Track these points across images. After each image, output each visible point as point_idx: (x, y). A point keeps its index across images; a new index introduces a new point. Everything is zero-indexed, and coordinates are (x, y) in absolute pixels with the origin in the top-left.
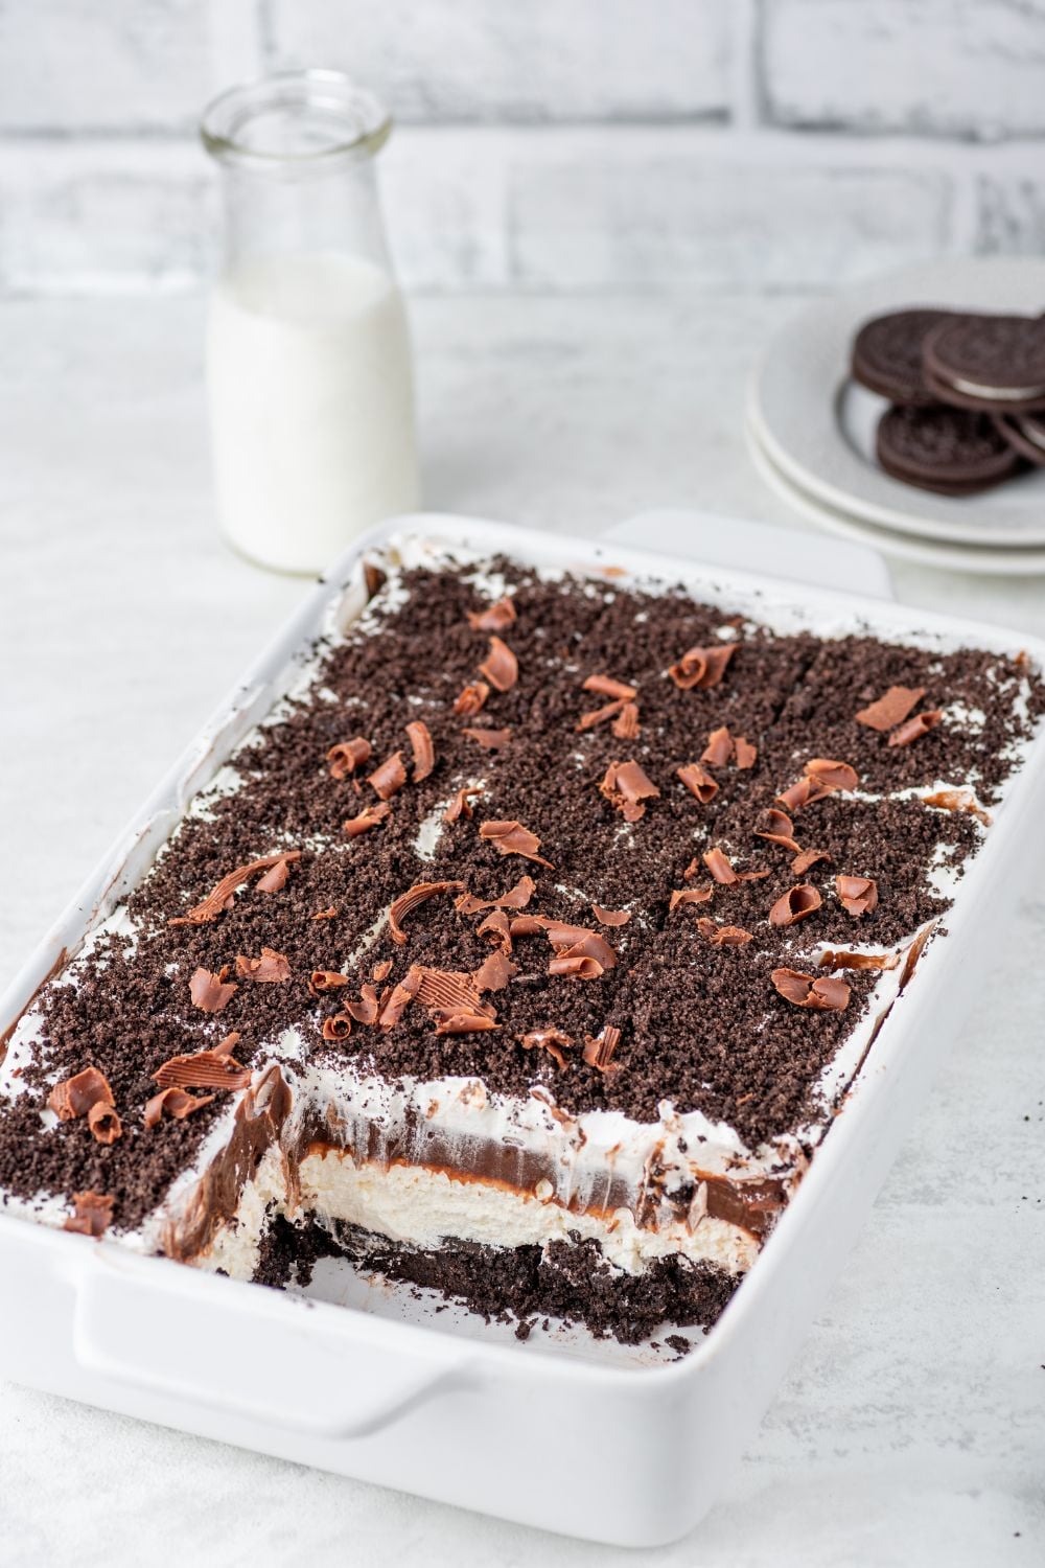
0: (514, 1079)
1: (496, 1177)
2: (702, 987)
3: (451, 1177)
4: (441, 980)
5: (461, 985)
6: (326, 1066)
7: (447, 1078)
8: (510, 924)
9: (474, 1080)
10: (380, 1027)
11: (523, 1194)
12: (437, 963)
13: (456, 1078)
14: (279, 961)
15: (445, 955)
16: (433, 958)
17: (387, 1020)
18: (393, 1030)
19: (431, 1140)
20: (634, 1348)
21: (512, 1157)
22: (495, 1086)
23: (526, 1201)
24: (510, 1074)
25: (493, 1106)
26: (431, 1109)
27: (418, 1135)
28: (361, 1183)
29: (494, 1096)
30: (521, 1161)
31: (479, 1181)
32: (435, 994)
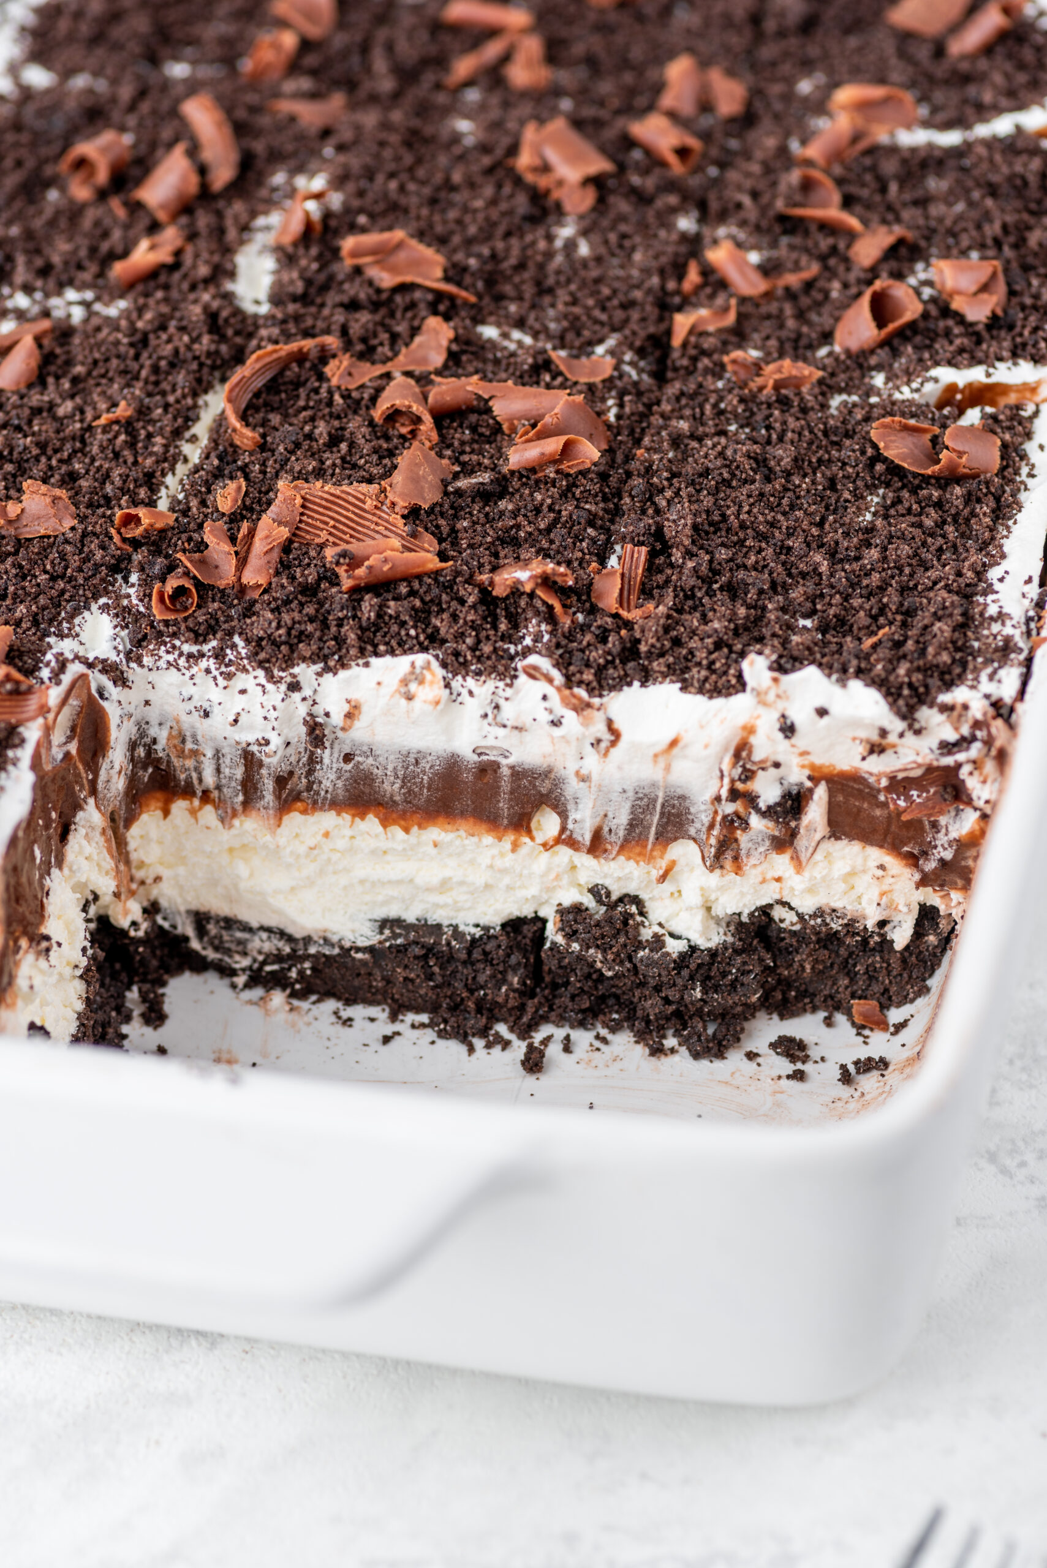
0: (487, 649)
1: (463, 814)
2: (760, 462)
3: (385, 823)
4: (333, 501)
5: (369, 504)
6: (162, 664)
7: (373, 660)
8: (426, 398)
9: (420, 658)
10: (243, 589)
11: (510, 837)
12: (319, 473)
13: (388, 659)
14: (55, 500)
15: (330, 459)
16: (312, 465)
17: (254, 576)
18: (265, 591)
19: (349, 767)
20: (718, 1064)
21: (489, 778)
22: (455, 664)
23: (515, 846)
24: (478, 642)
25: (455, 698)
26: (349, 716)
27: (326, 761)
28: (231, 850)
29: (457, 683)
30: (505, 785)
31: (435, 825)
32: (327, 523)
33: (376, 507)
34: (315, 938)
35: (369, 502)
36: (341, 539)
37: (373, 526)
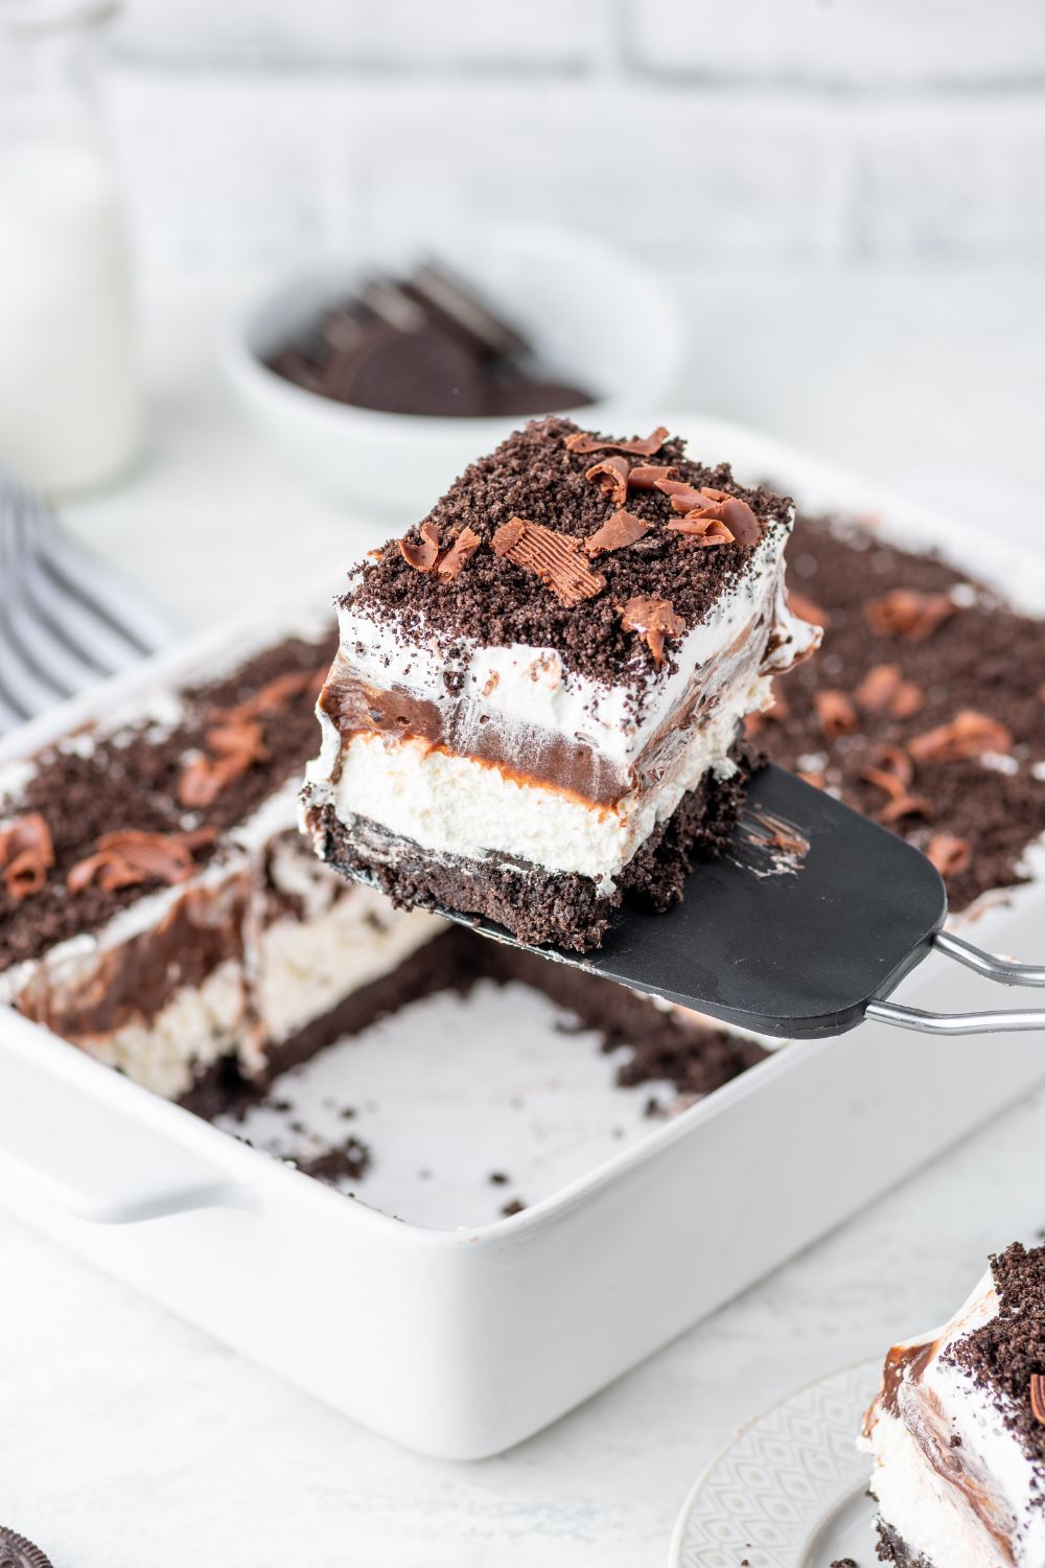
0: (600, 658)
1: (563, 784)
3: (506, 775)
6: (363, 614)
7: (514, 644)
8: (630, 471)
9: (549, 651)
10: (437, 576)
11: (598, 811)
13: (526, 646)
17: (448, 567)
18: (453, 579)
19: (483, 726)
21: (584, 760)
22: (574, 662)
23: (601, 819)
24: (596, 653)
25: (568, 688)
26: (490, 684)
27: (467, 719)
29: (572, 677)
30: (595, 768)
31: (541, 786)
32: (535, 551)
33: (574, 551)
34: (437, 852)
35: (571, 545)
36: (541, 564)
37: (566, 562)
